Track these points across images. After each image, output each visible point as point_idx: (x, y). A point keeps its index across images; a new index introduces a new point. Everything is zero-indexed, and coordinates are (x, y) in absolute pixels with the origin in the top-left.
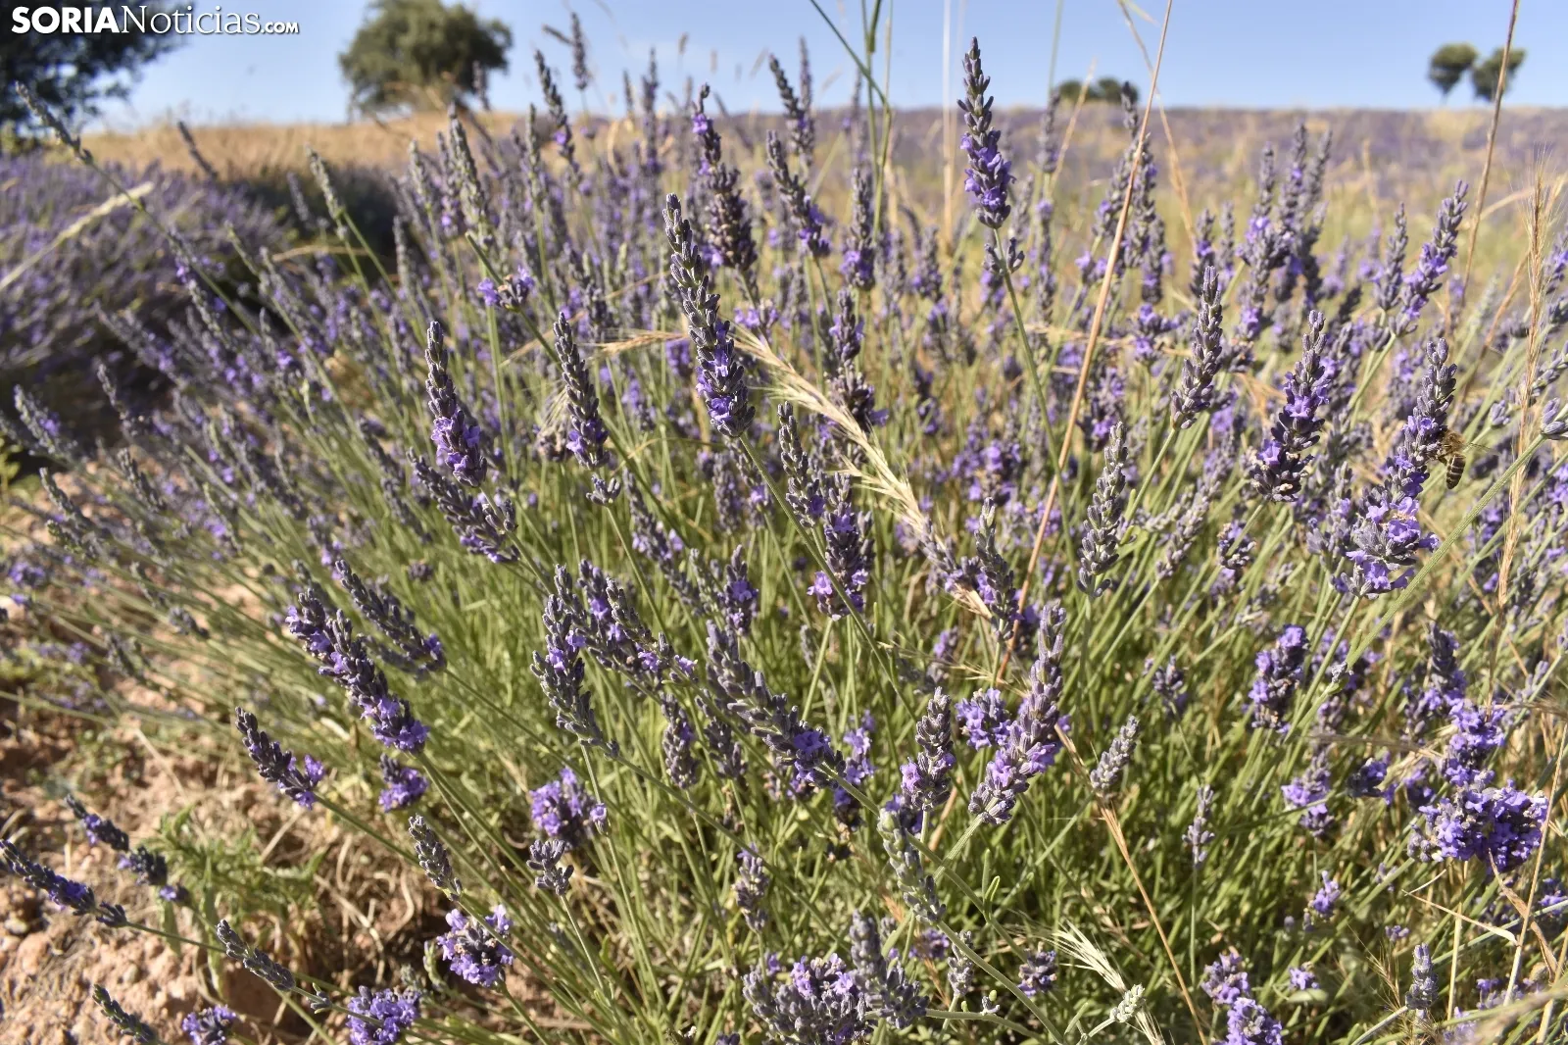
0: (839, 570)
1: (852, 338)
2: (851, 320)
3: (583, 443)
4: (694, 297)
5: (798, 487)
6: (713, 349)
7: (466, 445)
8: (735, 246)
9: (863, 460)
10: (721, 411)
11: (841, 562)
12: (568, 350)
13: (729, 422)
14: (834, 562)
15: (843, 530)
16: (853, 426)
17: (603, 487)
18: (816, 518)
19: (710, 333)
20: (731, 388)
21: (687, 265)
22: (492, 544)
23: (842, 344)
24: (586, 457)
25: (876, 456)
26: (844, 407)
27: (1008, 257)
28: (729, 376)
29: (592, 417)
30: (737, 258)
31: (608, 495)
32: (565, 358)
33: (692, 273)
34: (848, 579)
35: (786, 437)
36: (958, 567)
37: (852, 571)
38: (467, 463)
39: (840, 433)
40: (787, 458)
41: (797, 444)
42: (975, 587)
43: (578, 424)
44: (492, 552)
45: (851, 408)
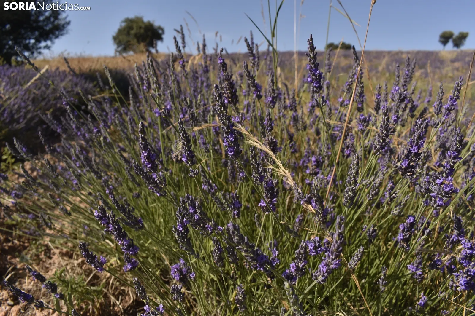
0: (268, 198)
1: (271, 125)
2: (271, 120)
3: (187, 158)
4: (223, 116)
5: (256, 173)
6: (229, 132)
7: (151, 160)
8: (232, 97)
9: (274, 163)
10: (231, 152)
11: (269, 196)
12: (182, 130)
13: (233, 155)
14: (267, 196)
15: (269, 186)
16: (271, 153)
17: (193, 172)
18: (261, 182)
19: (228, 128)
20: (234, 144)
21: (221, 106)
22: (158, 190)
23: (268, 127)
24: (188, 163)
25: (279, 162)
26: (268, 147)
27: (321, 102)
28: (234, 141)
29: (189, 150)
30: (232, 101)
31: (195, 174)
32: (181, 132)
33: (222, 109)
34: (271, 201)
35: (252, 158)
36: (305, 197)
37: (272, 199)
38: (152, 165)
39: (267, 155)
40: (252, 164)
41: (256, 160)
42: (311, 204)
43: (185, 152)
44: (158, 193)
45: (270, 147)
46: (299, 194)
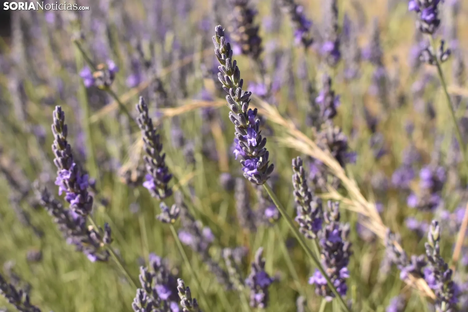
0: (331, 266)
1: (332, 106)
2: (332, 94)
3: (155, 183)
4: (234, 94)
5: (305, 213)
6: (246, 128)
7: (79, 187)
8: (249, 42)
9: (341, 188)
10: (251, 168)
11: (333, 261)
12: (146, 122)
13: (256, 175)
14: (327, 262)
15: (335, 240)
16: (334, 165)
17: (168, 211)
18: (316, 233)
19: (245, 117)
20: (258, 153)
21: (229, 73)
22: (92, 249)
23: (325, 110)
24: (157, 192)
25: (351, 185)
26: (327, 151)
27: (439, 54)
28: (257, 146)
29: (161, 164)
30: (251, 50)
31: (171, 216)
32: (143, 127)
33: (232, 78)
34: (337, 273)
35: (298, 181)
36: (411, 263)
37: (339, 268)
38: (80, 199)
39: (324, 168)
40: (298, 194)
41: (305, 185)
42: (423, 276)
43: (152, 170)
44: (92, 254)
45: (332, 150)
46: (398, 255)
